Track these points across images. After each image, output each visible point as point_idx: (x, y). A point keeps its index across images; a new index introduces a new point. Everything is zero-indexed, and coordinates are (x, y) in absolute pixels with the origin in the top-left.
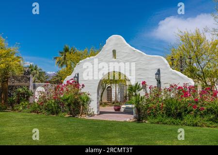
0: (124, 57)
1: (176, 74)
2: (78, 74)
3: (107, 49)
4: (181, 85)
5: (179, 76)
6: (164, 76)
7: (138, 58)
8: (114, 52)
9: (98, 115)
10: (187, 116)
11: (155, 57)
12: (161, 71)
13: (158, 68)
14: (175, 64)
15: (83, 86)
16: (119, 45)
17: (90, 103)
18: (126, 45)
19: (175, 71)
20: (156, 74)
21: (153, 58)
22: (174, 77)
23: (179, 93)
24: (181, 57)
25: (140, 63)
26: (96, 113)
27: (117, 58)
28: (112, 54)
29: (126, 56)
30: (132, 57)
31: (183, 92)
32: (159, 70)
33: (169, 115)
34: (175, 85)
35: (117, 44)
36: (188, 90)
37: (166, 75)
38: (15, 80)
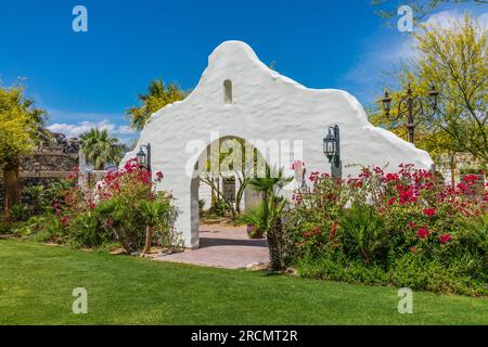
0: (250, 99)
1: (380, 139)
2: (149, 147)
3: (210, 80)
4: (394, 169)
5: (388, 142)
6: (350, 144)
7: (282, 100)
8: (228, 84)
9: (192, 249)
10: (405, 257)
11: (325, 95)
12: (341, 132)
13: (333, 122)
14: (394, 111)
15: (160, 175)
16: (239, 68)
17: (175, 219)
18: (256, 66)
19: (378, 129)
20: (325, 140)
21: (319, 96)
22: (375, 146)
23: (388, 191)
24: (409, 92)
25: (290, 111)
26: (188, 244)
27: (234, 100)
28: (222, 90)
29: (256, 95)
30: (269, 98)
31: (400, 187)
32: (335, 130)
33: (353, 256)
34: (378, 170)
35: (233, 65)
36: (413, 182)
37: (354, 141)
38: (42, 164)
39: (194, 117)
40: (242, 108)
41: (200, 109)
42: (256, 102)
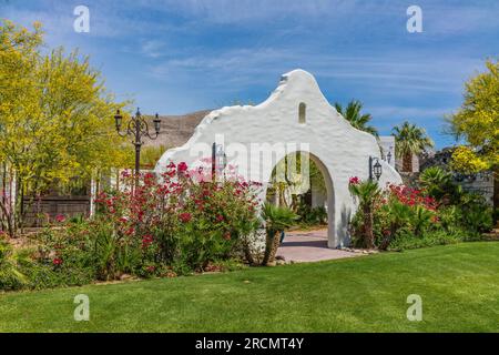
0: (321, 125)
8: (302, 108)
27: (307, 121)
29: (325, 123)
30: (334, 128)
32: (370, 160)
39: (270, 127)
40: (315, 130)
41: (278, 120)
42: (325, 128)
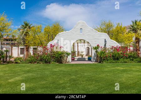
3: (77, 28)
4: (115, 46)
9: (71, 62)
27: (83, 32)
32: (105, 40)
35: (83, 26)
37: (108, 42)
40: (85, 34)
41: (74, 33)
42: (88, 33)
